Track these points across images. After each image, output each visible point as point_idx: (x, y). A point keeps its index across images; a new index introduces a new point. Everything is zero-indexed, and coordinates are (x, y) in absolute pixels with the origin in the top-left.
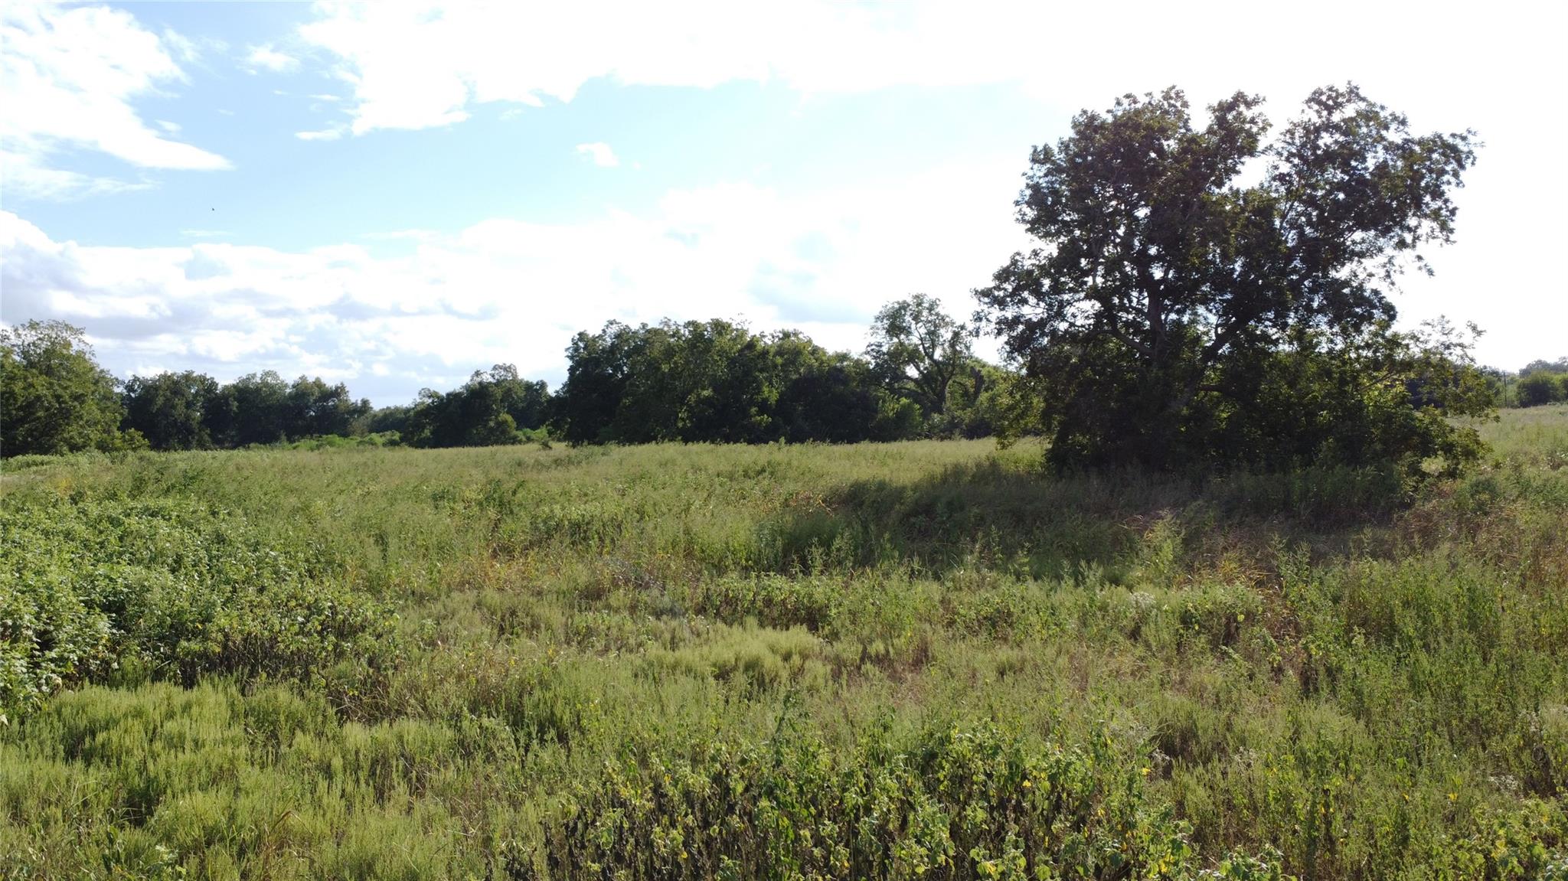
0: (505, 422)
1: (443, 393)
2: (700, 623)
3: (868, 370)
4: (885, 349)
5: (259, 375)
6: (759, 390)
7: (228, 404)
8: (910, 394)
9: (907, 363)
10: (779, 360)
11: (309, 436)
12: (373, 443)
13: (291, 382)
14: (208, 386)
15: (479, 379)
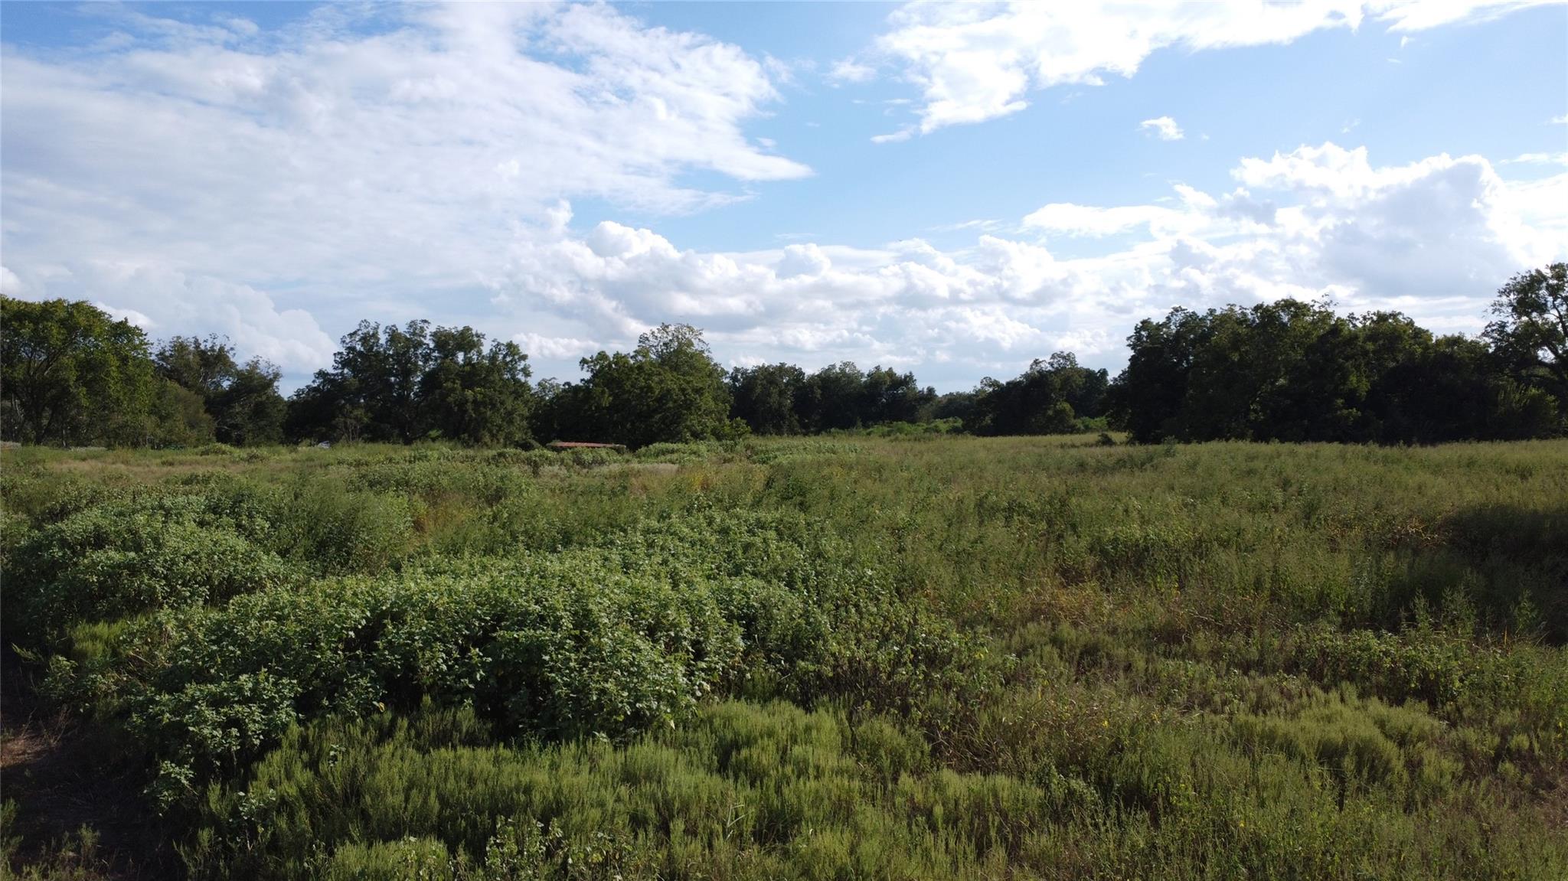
0: (1063, 411)
1: (1003, 381)
2: (1293, 684)
3: (1487, 354)
4: (1510, 329)
5: (838, 366)
6: (1345, 378)
7: (813, 392)
8: (1543, 382)
9: (1539, 346)
10: (1370, 346)
11: (882, 422)
12: (937, 430)
13: (866, 373)
14: (797, 376)
15: (1038, 368)
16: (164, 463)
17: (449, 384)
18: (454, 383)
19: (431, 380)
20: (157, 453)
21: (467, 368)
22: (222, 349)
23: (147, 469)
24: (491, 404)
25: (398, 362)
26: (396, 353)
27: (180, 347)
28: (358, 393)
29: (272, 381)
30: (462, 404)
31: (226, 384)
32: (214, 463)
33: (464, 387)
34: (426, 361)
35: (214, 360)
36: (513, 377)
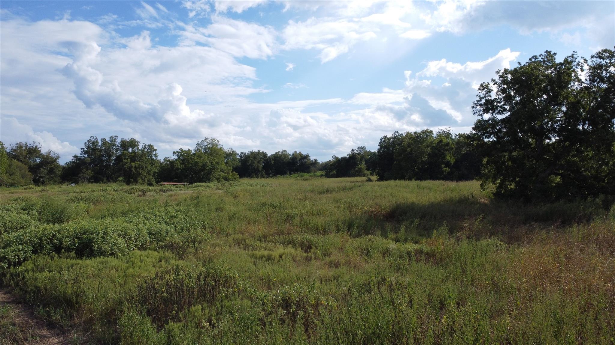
1: (340, 157)
6: (445, 157)
7: (270, 161)
10: (454, 146)
11: (296, 173)
12: (315, 176)
13: (291, 154)
14: (265, 155)
15: (353, 152)
16: (10, 193)
17: (126, 161)
18: (127, 160)
19: (119, 159)
20: (8, 189)
21: (133, 154)
22: (36, 147)
23: (3, 195)
24: (142, 168)
25: (106, 152)
26: (105, 149)
27: (20, 146)
28: (90, 164)
29: (56, 159)
30: (130, 168)
31: (38, 160)
32: (28, 193)
33: (131, 161)
34: (117, 151)
35: (33, 151)
36: (151, 157)
